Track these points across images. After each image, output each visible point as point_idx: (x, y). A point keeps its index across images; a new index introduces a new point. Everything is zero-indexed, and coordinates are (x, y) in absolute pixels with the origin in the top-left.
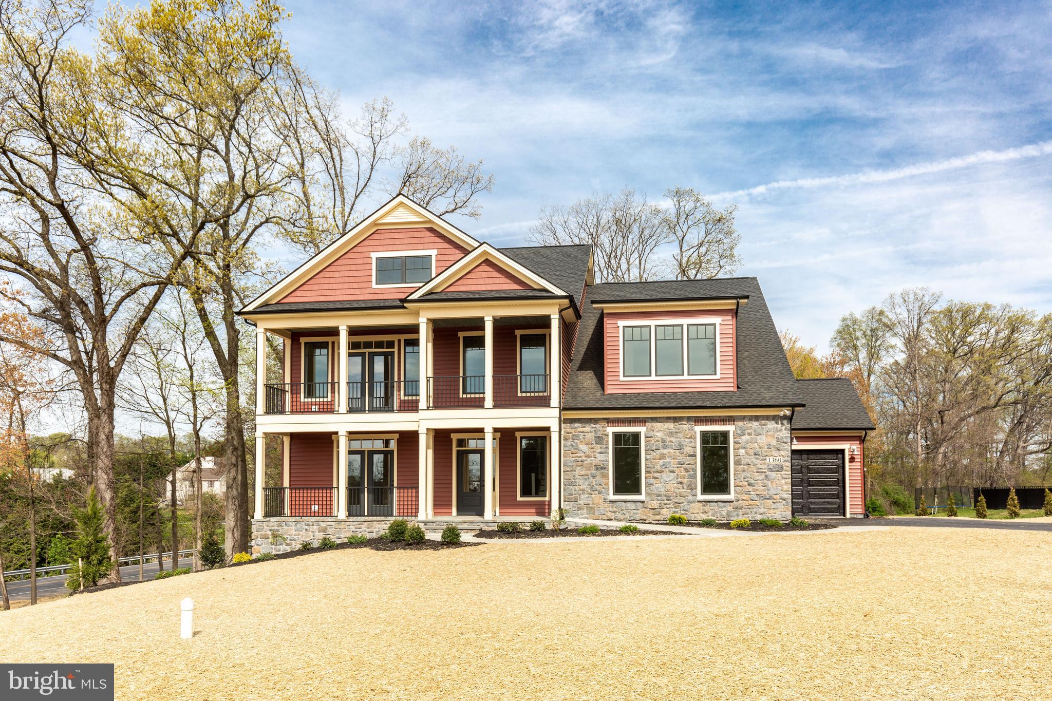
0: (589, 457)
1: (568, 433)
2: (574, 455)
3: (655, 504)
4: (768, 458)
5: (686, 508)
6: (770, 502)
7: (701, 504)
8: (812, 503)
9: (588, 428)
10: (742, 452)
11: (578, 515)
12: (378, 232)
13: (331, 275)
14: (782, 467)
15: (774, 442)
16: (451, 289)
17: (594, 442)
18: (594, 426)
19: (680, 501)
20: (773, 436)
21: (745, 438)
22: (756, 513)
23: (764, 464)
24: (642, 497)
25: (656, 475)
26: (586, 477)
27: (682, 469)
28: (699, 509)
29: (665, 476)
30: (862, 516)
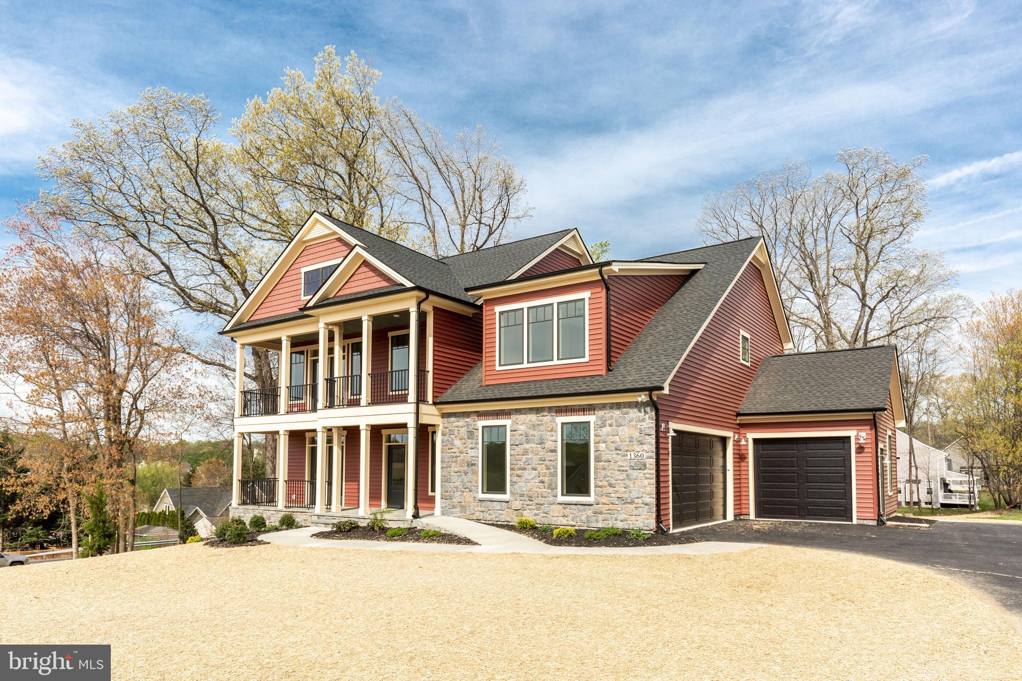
0: (461, 452)
1: (446, 428)
2: (449, 451)
3: (517, 504)
4: (629, 454)
5: (546, 511)
6: (632, 507)
7: (561, 507)
8: (809, 504)
9: (462, 422)
10: (602, 446)
11: (452, 513)
12: (307, 248)
13: (281, 291)
14: (645, 465)
15: (636, 434)
16: (341, 293)
17: (466, 438)
18: (467, 420)
19: (541, 502)
20: (635, 427)
21: (607, 429)
22: (616, 520)
23: (626, 460)
24: (506, 497)
25: (519, 472)
26: (459, 474)
27: (543, 466)
28: (559, 512)
29: (527, 474)
30: (874, 523)
